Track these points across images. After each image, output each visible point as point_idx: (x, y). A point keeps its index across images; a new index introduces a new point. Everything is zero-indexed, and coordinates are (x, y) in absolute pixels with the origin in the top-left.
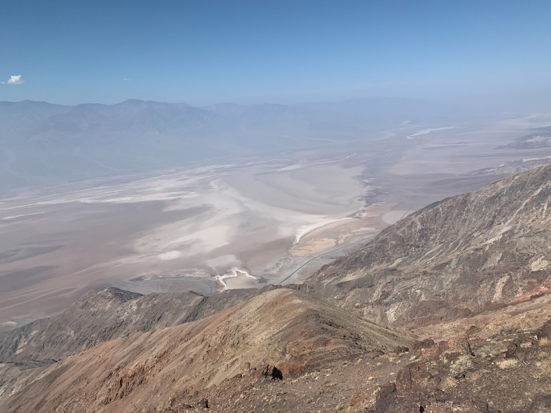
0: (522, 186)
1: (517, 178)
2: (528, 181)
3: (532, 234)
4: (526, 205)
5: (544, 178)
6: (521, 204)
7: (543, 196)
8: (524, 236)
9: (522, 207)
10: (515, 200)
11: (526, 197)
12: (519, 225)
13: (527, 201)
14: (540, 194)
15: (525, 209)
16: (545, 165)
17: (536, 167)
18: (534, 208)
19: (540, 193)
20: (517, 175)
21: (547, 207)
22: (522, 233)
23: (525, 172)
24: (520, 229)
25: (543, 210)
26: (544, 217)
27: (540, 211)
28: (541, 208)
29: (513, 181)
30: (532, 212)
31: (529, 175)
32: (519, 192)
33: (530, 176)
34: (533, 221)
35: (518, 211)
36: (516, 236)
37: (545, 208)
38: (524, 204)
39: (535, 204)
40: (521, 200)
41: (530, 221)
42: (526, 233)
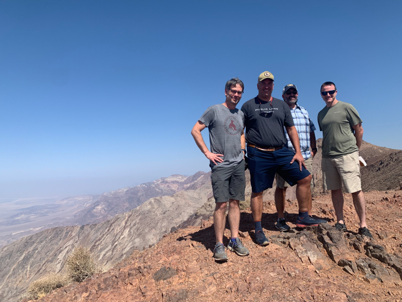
0: (10, 255)
1: (6, 248)
2: (15, 250)
3: (18, 293)
4: (14, 270)
5: (26, 246)
6: (9, 270)
7: (26, 259)
8: (12, 297)
9: (11, 273)
10: (5, 268)
11: (14, 263)
12: (7, 289)
13: (14, 266)
15: (14, 273)
16: (26, 236)
17: (20, 238)
18: (20, 271)
19: (24, 258)
20: (5, 247)
21: (30, 268)
22: (10, 295)
23: (12, 244)
24: (8, 292)
25: (27, 271)
26: (28, 276)
27: (25, 272)
28: (26, 270)
29: (3, 252)
30: (19, 274)
31: (14, 245)
32: (8, 260)
33: (16, 246)
34: (20, 281)
35: (7, 276)
36: (5, 299)
37: (28, 269)
38: (12, 270)
39: (21, 267)
40: (10, 267)
41: (18, 282)
42: (13, 294)
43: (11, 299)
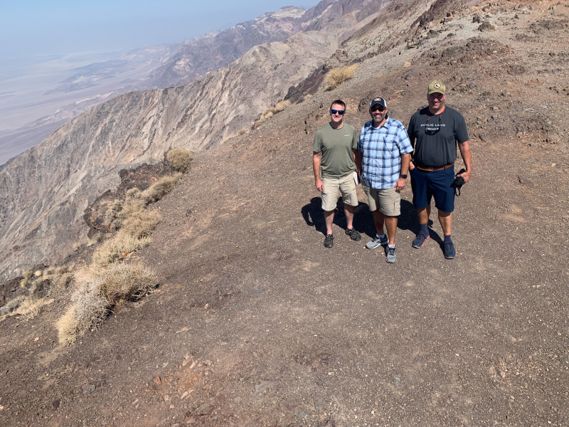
0: (83, 129)
1: (75, 121)
2: (87, 123)
3: (107, 173)
4: (93, 147)
5: (99, 117)
6: (88, 147)
7: (105, 133)
8: (101, 177)
9: (90, 150)
10: (82, 144)
11: (91, 138)
12: (93, 168)
13: (93, 142)
14: (101, 133)
15: (94, 151)
16: (95, 105)
17: (89, 107)
18: (101, 148)
20: (74, 119)
21: (112, 144)
22: (98, 175)
23: (81, 115)
24: (95, 171)
25: (109, 147)
26: (112, 154)
27: (107, 148)
28: (107, 146)
29: (73, 126)
30: (101, 152)
31: (85, 117)
32: (82, 135)
33: (87, 117)
34: (104, 160)
35: (88, 154)
36: (94, 179)
37: (110, 145)
38: (91, 146)
39: (100, 143)
40: (87, 143)
41: (102, 161)
42: (101, 173)
43: (101, 179)
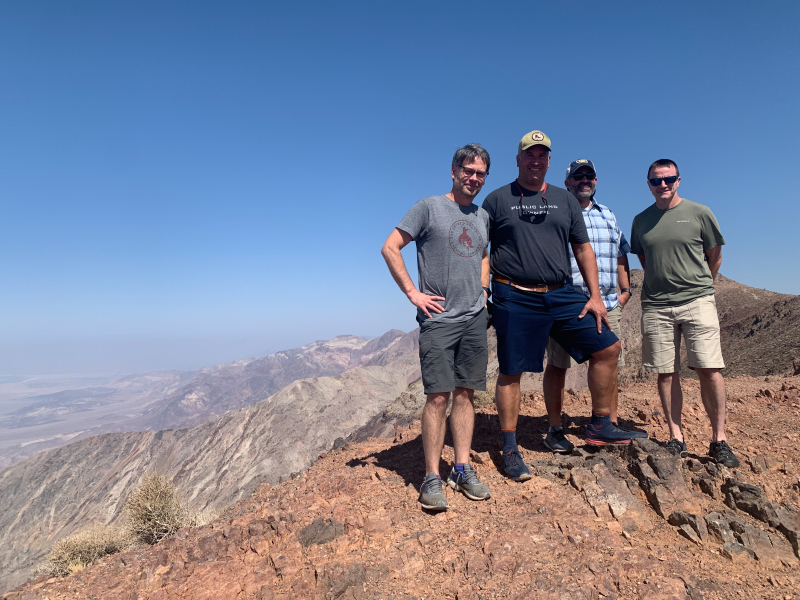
0: (17, 486)
1: (8, 473)
2: (25, 477)
3: (31, 562)
4: (23, 515)
5: (48, 469)
6: (15, 516)
7: (48, 495)
8: (18, 568)
9: (17, 521)
10: (6, 510)
11: (23, 502)
12: (9, 553)
13: (25, 508)
14: (43, 495)
15: (23, 522)
16: (47, 450)
17: (36, 454)
18: (36, 518)
19: (44, 492)
20: (7, 469)
21: (56, 512)
22: (15, 564)
23: (20, 464)
24: (12, 558)
25: (49, 518)
26: (51, 528)
27: (45, 519)
28: (47, 516)
30: (34, 524)
31: (25, 468)
32: (12, 496)
33: (28, 468)
34: (36, 538)
35: (11, 528)
36: (6, 572)
37: (52, 513)
38: (20, 514)
39: (37, 510)
40: (16, 508)
41: (31, 540)
42: (21, 562)
43: (17, 572)
